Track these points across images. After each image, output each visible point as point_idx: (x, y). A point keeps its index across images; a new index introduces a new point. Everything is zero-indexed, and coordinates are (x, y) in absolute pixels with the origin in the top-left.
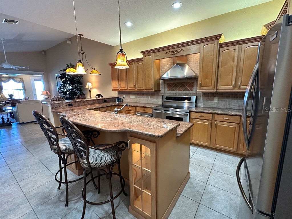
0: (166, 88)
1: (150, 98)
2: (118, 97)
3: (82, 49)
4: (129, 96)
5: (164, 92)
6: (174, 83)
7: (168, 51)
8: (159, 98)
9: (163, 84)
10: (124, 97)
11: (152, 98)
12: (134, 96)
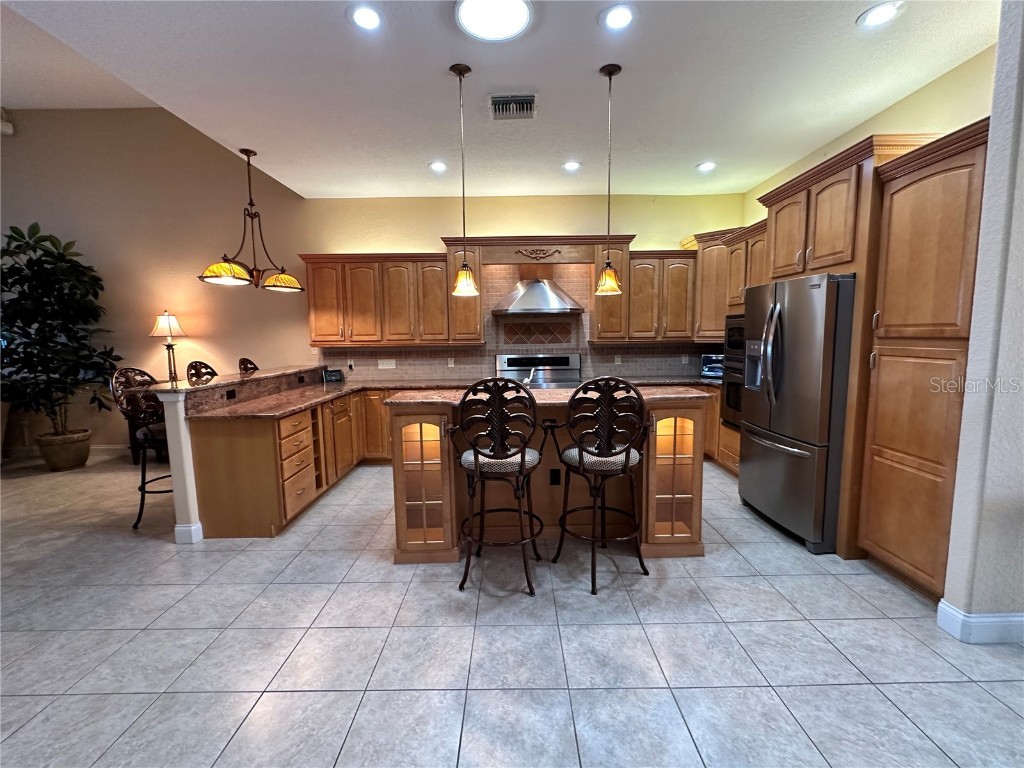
0: (502, 337)
1: (451, 365)
2: (325, 368)
3: (251, 200)
4: (371, 361)
5: (497, 347)
6: (522, 325)
7: (521, 249)
8: (481, 363)
9: (492, 326)
10: (351, 367)
11: (461, 364)
12: (394, 361)
